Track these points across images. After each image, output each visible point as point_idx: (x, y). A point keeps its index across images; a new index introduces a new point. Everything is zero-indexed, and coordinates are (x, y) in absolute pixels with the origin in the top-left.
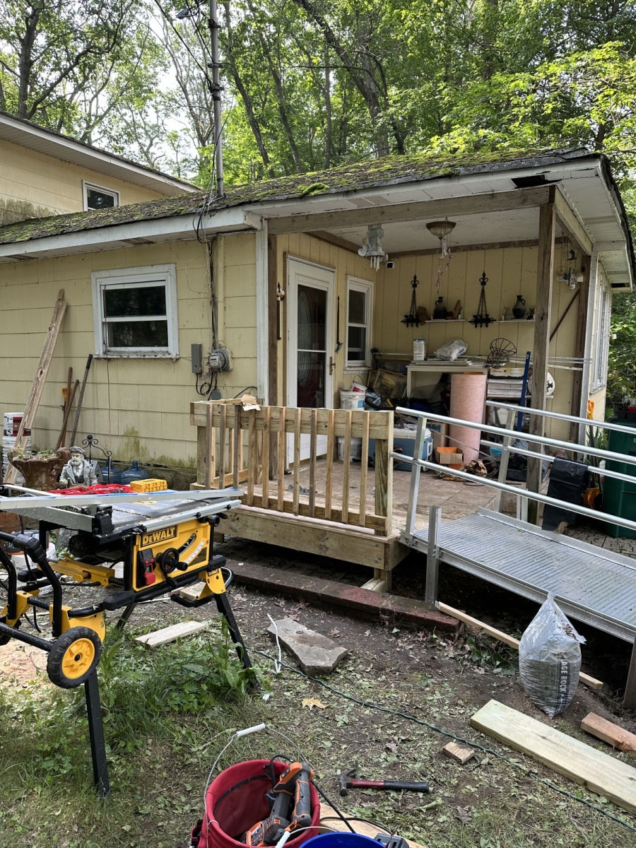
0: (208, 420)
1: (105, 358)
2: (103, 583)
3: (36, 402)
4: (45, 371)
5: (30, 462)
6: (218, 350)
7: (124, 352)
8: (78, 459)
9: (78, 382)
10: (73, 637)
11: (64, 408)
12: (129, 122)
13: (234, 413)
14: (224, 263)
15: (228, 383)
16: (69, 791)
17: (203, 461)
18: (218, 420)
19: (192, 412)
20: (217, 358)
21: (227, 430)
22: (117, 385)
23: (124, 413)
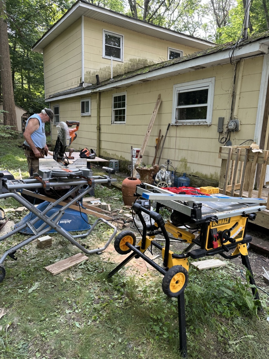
0: (229, 156)
1: (175, 125)
2: (188, 241)
3: (146, 144)
4: (150, 131)
5: (143, 170)
6: (234, 120)
7: (184, 122)
8: (164, 170)
9: (163, 136)
10: (176, 271)
11: (156, 147)
12: (186, 22)
13: (245, 153)
14: (243, 74)
15: (237, 137)
16: (167, 348)
17: (223, 177)
18: (235, 157)
19: (220, 152)
20: (232, 124)
21: (239, 162)
22: (179, 138)
23: (181, 151)
